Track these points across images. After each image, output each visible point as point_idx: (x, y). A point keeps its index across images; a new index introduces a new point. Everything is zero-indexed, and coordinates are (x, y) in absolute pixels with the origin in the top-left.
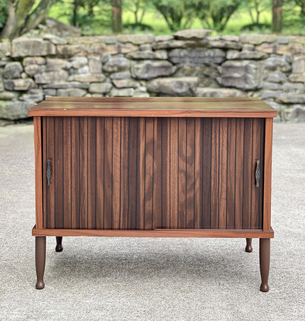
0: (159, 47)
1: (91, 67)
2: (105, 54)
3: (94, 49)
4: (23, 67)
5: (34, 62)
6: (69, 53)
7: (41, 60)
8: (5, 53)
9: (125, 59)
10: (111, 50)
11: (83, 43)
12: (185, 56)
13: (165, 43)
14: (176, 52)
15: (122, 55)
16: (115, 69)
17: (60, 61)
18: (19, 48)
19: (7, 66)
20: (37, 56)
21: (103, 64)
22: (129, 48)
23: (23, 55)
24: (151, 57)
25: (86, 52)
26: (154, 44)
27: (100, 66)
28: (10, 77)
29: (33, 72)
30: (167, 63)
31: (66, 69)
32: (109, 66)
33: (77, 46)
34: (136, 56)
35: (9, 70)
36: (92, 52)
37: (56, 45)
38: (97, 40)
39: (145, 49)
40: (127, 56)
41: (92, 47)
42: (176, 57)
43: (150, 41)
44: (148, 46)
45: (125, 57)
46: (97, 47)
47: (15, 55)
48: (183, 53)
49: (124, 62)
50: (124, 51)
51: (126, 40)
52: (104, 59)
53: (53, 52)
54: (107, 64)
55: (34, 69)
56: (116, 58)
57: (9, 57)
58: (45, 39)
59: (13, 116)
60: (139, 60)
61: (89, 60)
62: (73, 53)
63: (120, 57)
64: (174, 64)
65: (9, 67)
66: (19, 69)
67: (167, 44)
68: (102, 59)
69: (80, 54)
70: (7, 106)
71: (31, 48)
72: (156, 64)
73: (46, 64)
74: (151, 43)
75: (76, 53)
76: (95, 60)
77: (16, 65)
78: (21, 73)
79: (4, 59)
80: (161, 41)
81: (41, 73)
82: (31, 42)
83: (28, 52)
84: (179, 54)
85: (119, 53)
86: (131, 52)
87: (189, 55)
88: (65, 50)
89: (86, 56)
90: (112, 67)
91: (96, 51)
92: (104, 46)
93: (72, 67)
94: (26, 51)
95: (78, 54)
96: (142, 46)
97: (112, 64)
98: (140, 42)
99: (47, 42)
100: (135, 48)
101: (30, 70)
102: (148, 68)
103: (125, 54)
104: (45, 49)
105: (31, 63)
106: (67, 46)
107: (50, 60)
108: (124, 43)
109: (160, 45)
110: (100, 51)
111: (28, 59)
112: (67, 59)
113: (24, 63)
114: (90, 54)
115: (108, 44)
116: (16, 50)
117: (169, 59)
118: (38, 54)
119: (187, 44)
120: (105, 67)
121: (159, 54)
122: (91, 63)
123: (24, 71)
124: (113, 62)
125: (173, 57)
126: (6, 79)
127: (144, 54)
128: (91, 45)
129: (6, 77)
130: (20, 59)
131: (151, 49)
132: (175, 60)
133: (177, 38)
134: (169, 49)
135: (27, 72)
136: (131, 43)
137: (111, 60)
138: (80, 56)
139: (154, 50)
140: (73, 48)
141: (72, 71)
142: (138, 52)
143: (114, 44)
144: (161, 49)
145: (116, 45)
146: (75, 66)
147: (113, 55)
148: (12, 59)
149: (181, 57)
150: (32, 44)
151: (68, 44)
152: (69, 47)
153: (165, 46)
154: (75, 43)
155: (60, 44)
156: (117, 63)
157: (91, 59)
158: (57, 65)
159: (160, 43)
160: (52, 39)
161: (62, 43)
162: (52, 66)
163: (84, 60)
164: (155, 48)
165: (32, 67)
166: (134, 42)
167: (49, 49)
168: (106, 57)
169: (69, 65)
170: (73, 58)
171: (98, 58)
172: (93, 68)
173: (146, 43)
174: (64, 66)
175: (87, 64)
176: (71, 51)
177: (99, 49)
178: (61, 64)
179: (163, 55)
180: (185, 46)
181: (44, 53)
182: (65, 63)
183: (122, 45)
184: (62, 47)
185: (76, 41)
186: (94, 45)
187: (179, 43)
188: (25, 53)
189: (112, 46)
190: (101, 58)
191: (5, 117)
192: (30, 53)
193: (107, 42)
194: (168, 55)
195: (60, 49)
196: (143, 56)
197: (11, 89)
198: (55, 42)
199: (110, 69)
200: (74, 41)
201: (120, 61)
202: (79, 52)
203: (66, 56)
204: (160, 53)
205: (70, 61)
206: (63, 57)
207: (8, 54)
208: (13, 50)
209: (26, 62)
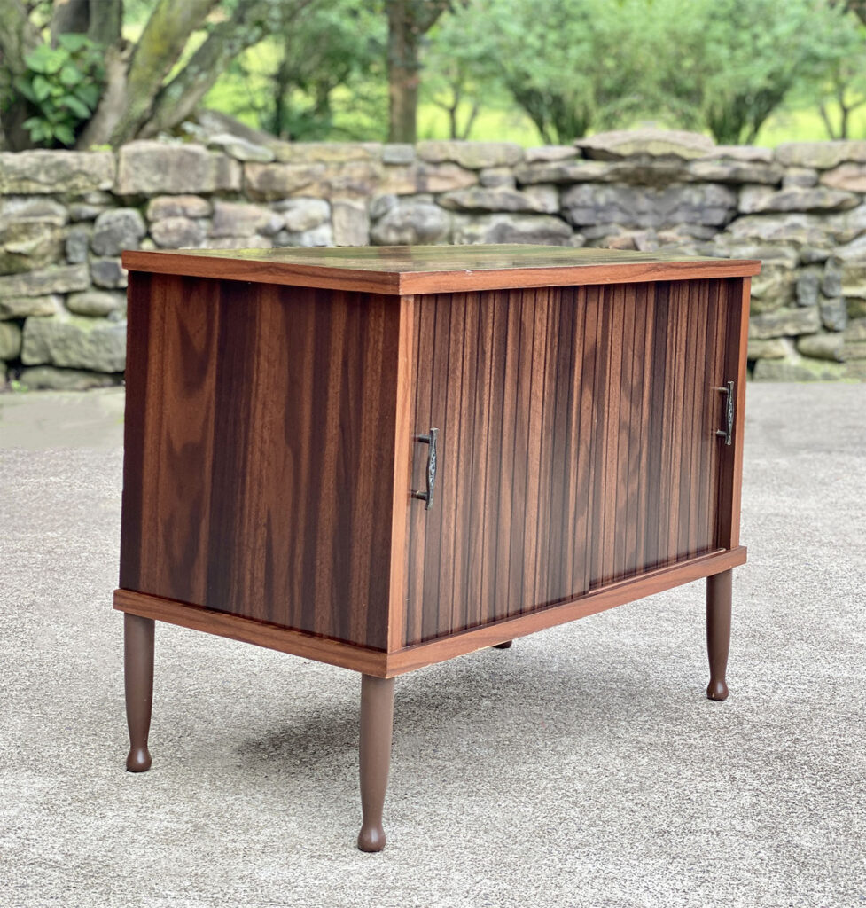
0: (535, 179)
1: (338, 228)
2: (380, 193)
3: (348, 179)
4: (148, 222)
5: (179, 211)
6: (278, 187)
7: (196, 205)
8: (100, 182)
9: (437, 210)
10: (399, 182)
11: (319, 161)
12: (611, 205)
13: (553, 166)
14: (583, 194)
15: (429, 198)
16: (408, 236)
17: (252, 210)
18: (136, 169)
19: (101, 220)
20: (188, 194)
21: (374, 221)
22: (448, 178)
23: (148, 188)
24: (512, 205)
25: (328, 185)
26: (522, 168)
27: (364, 227)
28: (110, 250)
29: (175, 238)
30: (556, 224)
31: (266, 233)
32: (392, 227)
33: (303, 168)
34: (468, 202)
35: (106, 228)
36: (343, 185)
37: (241, 162)
38: (358, 153)
39: (494, 182)
40: (443, 201)
41: (345, 173)
42: (584, 207)
43: (511, 161)
44: (505, 173)
45: (436, 203)
46: (358, 172)
47: (126, 189)
48: (604, 196)
49: (435, 218)
50: (434, 185)
51: (441, 157)
52: (377, 207)
53: (234, 183)
54: (386, 220)
55: (178, 230)
56: (410, 206)
57: (108, 192)
58: (211, 147)
59: (112, 362)
60: (478, 212)
61: (332, 208)
62: (289, 187)
63: (424, 202)
64: (577, 228)
65: (108, 223)
66: (135, 229)
67: (560, 170)
68: (372, 206)
69: (309, 191)
70: (96, 333)
71: (172, 169)
72: (527, 225)
73: (210, 216)
74: (512, 167)
75: (299, 188)
76: (350, 209)
77: (127, 218)
78: (140, 240)
79: (95, 198)
80: (542, 161)
81: (197, 243)
82: (172, 152)
83: (163, 180)
84: (593, 198)
85: (421, 191)
86: (454, 190)
87: (621, 202)
88: (268, 177)
89: (327, 199)
90: (399, 230)
91: (356, 183)
92: (379, 169)
93: (284, 228)
94: (157, 178)
95: (300, 193)
96: (487, 174)
97: (398, 222)
98: (482, 163)
99: (218, 154)
100: (468, 179)
101: (167, 231)
102: (502, 235)
103: (437, 195)
104: (212, 173)
105: (170, 213)
106: (272, 167)
107: (222, 206)
108: (437, 164)
109: (539, 172)
110: (367, 185)
111: (163, 201)
112: (272, 206)
113: (150, 214)
114: (339, 190)
115: (388, 165)
116: (128, 176)
117: (561, 215)
118: (192, 189)
119: (617, 172)
120: (379, 231)
121: (533, 199)
122: (340, 216)
123: (149, 235)
124: (401, 216)
125: (576, 206)
126: (97, 255)
127: (491, 196)
128: (341, 165)
129: (98, 249)
130: (139, 201)
131: (512, 182)
132: (580, 217)
133: (586, 154)
134: (564, 185)
135: (156, 236)
136: (456, 163)
137: (397, 211)
138: (308, 197)
139: (519, 186)
140: (289, 173)
141: (283, 238)
142: (475, 189)
143: (406, 165)
144: (542, 184)
145: (414, 169)
146: (293, 226)
147: (401, 196)
148: (116, 199)
149: (597, 209)
150: (174, 159)
151: (276, 161)
152: (279, 170)
153: (553, 176)
154: (296, 159)
155: (253, 162)
156: (414, 219)
157: (339, 205)
158: (243, 219)
159: (538, 167)
160: (231, 145)
161: (259, 158)
162: (229, 222)
163: (319, 209)
164: (523, 179)
165: (172, 223)
166: (463, 161)
167: (222, 175)
168: (384, 201)
169: (276, 221)
170: (287, 203)
171: (359, 204)
172: (346, 231)
173: (497, 166)
174: (261, 223)
175: (329, 221)
176: (283, 181)
177: (363, 179)
178: (255, 218)
179: (547, 200)
180: (608, 178)
181: (209, 186)
182: (267, 216)
183: (430, 169)
184: (260, 169)
185: (301, 155)
186: (348, 165)
187: (594, 168)
188: (153, 183)
189: (402, 171)
190: (367, 204)
191: (89, 364)
192: (168, 185)
193: (388, 158)
194: (560, 201)
195: (253, 174)
196: (488, 203)
197: (110, 284)
198: (241, 155)
199: (393, 237)
200: (294, 154)
201: (422, 216)
202: (308, 185)
203: (269, 197)
204: (538, 196)
205: (280, 211)
206: (260, 198)
207: (107, 185)
208: (122, 174)
209: (156, 210)
